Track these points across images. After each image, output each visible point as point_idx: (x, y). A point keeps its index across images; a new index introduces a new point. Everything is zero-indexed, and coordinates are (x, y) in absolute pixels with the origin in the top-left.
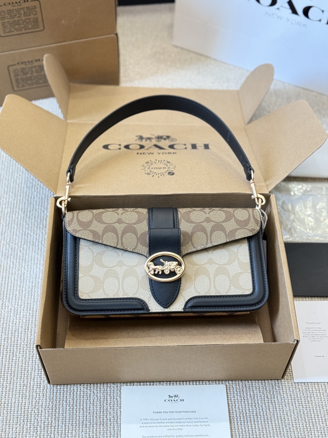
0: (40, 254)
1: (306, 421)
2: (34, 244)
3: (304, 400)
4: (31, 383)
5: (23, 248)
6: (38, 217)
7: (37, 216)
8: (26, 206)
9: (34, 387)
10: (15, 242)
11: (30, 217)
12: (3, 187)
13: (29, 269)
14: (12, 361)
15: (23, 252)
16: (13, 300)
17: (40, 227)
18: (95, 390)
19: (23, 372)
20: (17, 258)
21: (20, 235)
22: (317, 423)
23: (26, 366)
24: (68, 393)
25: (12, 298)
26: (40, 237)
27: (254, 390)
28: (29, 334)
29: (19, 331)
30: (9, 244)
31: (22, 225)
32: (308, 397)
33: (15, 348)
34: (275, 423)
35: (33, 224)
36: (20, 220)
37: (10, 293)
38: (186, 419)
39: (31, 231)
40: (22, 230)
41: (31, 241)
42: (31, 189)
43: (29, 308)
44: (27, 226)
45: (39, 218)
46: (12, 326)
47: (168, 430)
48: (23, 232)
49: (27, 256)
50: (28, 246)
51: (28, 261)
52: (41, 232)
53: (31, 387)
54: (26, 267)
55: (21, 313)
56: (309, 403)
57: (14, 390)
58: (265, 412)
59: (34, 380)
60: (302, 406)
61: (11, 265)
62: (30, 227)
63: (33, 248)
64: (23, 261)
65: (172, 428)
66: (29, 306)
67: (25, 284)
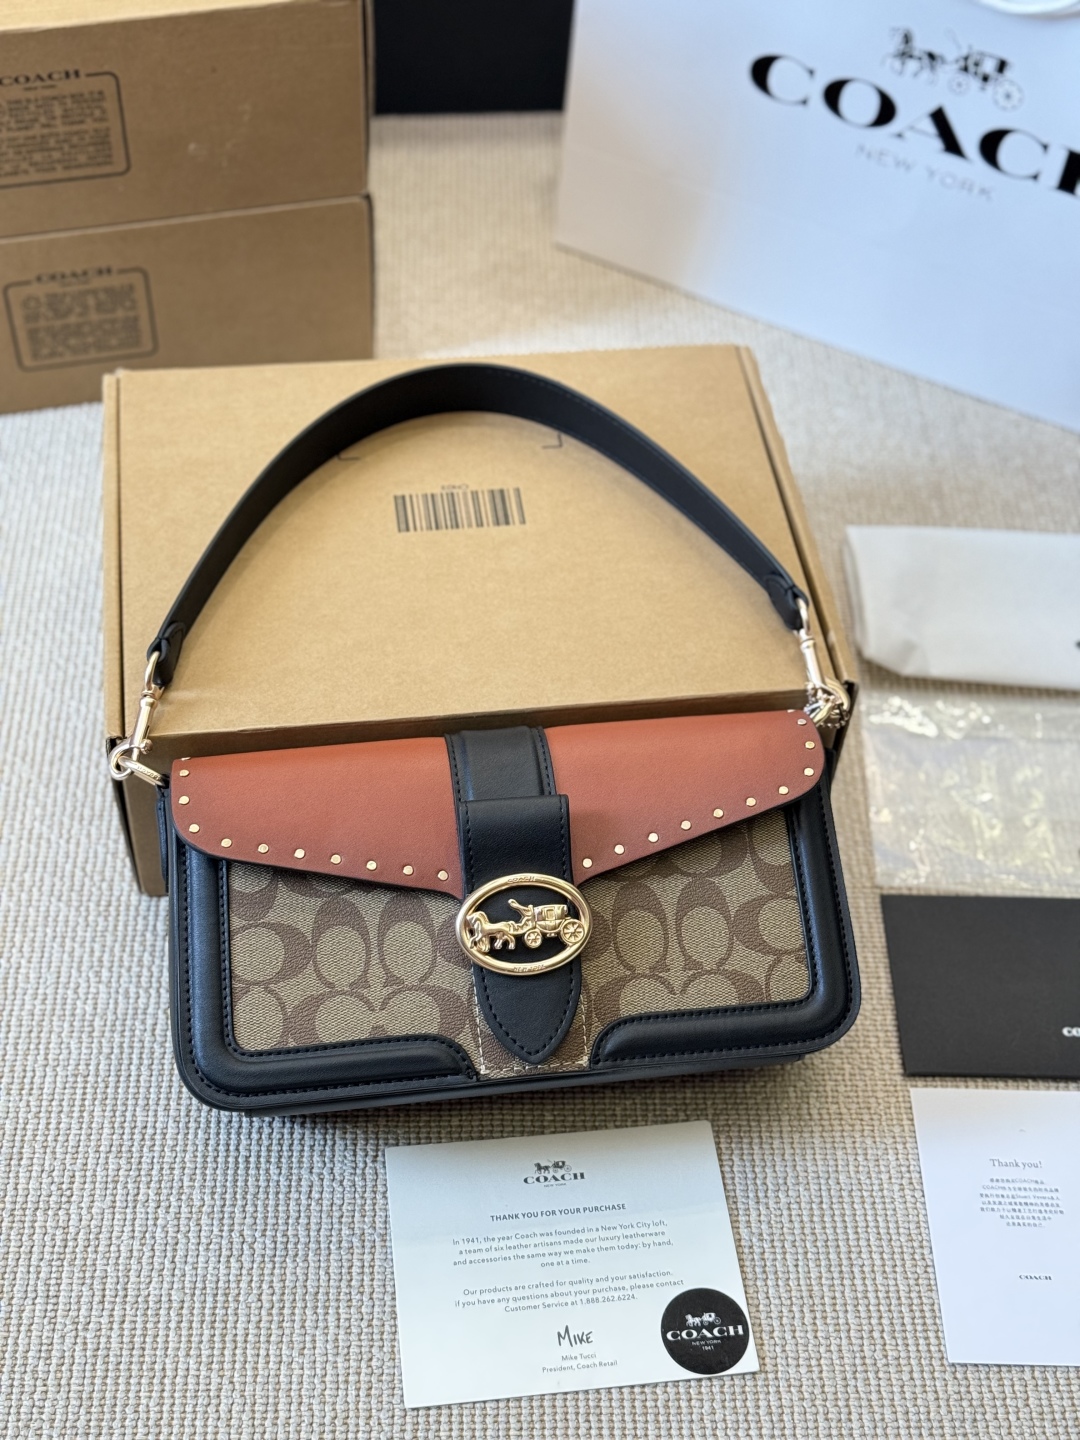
0: (75, 904)
2: (59, 870)
5: (22, 884)
8: (40, 744)
15: (19, 897)
17: (82, 815)
21: (14, 838)
26: (81, 850)
31: (21, 808)
35: (59, 803)
36: (17, 792)
38: (597, 1230)
39: (50, 827)
40: (22, 822)
41: (49, 860)
43: (27, 1087)
44: (38, 811)
48: (22, 829)
49: (31, 910)
50: (38, 875)
51: (36, 926)
52: (85, 832)
54: (26, 949)
62: (49, 813)
63: (53, 885)
64: (16, 926)
65: (555, 1259)
66: (27, 1080)
67: (18, 1002)
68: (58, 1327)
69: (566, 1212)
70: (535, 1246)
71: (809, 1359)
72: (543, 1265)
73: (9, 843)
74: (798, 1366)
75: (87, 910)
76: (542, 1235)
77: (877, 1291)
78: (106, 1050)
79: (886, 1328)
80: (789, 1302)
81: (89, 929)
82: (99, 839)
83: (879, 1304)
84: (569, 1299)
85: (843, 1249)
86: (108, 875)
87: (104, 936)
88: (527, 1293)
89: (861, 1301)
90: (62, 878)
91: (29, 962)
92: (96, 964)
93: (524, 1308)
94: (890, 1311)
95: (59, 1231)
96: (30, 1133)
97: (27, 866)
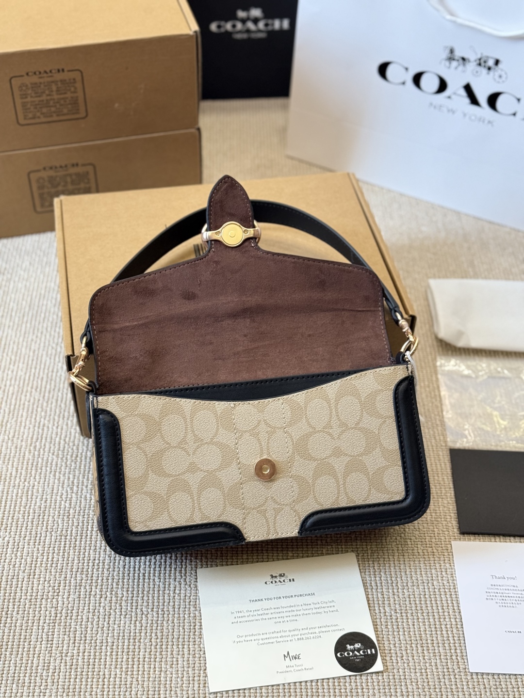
0: (61, 456)
2: (53, 441)
4: (34, 662)
5: (35, 447)
6: (62, 401)
7: (59, 399)
9: (39, 667)
10: (23, 437)
11: (48, 399)
12: (10, 354)
14: (5, 626)
15: (34, 453)
16: (12, 528)
17: (64, 415)
18: (140, 677)
19: (21, 643)
20: (23, 463)
21: (31, 426)
23: (28, 634)
25: (12, 524)
26: (64, 431)
28: (34, 583)
29: (20, 577)
30: (13, 440)
31: (35, 412)
33: (10, 604)
35: (53, 410)
36: (33, 405)
37: (9, 516)
39: (49, 421)
40: (35, 419)
41: (48, 436)
42: (53, 357)
43: (38, 541)
44: (43, 414)
45: (64, 402)
46: (8, 569)
48: (35, 422)
49: (40, 459)
50: (43, 443)
51: (42, 467)
52: (65, 423)
53: (33, 668)
54: (37, 477)
55: (25, 549)
57: (5, 672)
59: (39, 657)
61: (14, 473)
63: (50, 448)
64: (32, 467)
65: (281, 620)
67: (33, 502)
68: (53, 655)
69: (286, 597)
70: (271, 614)
71: (421, 669)
72: (275, 623)
73: (29, 428)
74: (416, 672)
75: (67, 459)
76: (274, 608)
77: (454, 637)
78: (75, 524)
79: (459, 654)
80: (410, 642)
81: (67, 468)
82: (72, 426)
83: (455, 643)
84: (289, 639)
85: (437, 617)
86: (76, 443)
87: (74, 471)
88: (268, 636)
89: (446, 642)
90: (54, 445)
91: (39, 483)
92: (70, 484)
93: (267, 643)
94: (460, 646)
95: (53, 610)
96: (39, 563)
97: (38, 439)
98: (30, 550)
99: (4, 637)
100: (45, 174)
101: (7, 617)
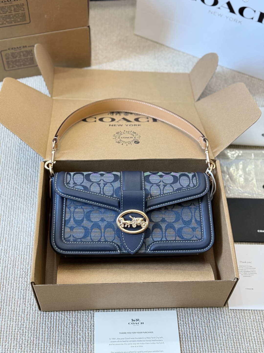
0: (25, 204)
1: (234, 341)
2: (21, 196)
3: (233, 325)
4: (17, 309)
5: (12, 200)
7: (23, 174)
9: (20, 312)
10: (6, 194)
13: (16, 217)
14: (2, 292)
15: (12, 203)
16: (3, 242)
17: (25, 182)
18: (68, 316)
19: (11, 300)
20: (7, 208)
21: (10, 189)
22: (243, 343)
23: (14, 295)
24: (47, 318)
25: (3, 240)
26: (26, 191)
27: (194, 316)
28: (16, 270)
29: (8, 267)
31: (11, 181)
32: (236, 322)
33: (5, 281)
34: (210, 343)
35: (20, 180)
36: (10, 177)
38: (146, 338)
39: (18, 186)
40: (11, 184)
41: (18, 194)
43: (16, 249)
44: (15, 182)
45: (25, 175)
46: (3, 263)
47: (131, 347)
48: (12, 186)
49: (15, 206)
50: (16, 197)
51: (16, 210)
52: (26, 187)
53: (17, 312)
54: (14, 216)
55: (10, 253)
56: (236, 327)
57: (4, 315)
58: (202, 334)
59: (20, 306)
60: (232, 329)
62: (18, 182)
63: (20, 200)
66: (16, 247)
67: (13, 228)
68: (26, 305)
69: (138, 333)
70: (130, 341)
73: (9, 190)
75: (28, 206)
76: (132, 338)
81: (29, 210)
82: (30, 188)
86: (32, 197)
92: (31, 219)
95: (25, 283)
96: (17, 260)
97: (13, 195)
98: (12, 253)
99: (3, 297)
100: (9, 52)
101: (3, 287)
